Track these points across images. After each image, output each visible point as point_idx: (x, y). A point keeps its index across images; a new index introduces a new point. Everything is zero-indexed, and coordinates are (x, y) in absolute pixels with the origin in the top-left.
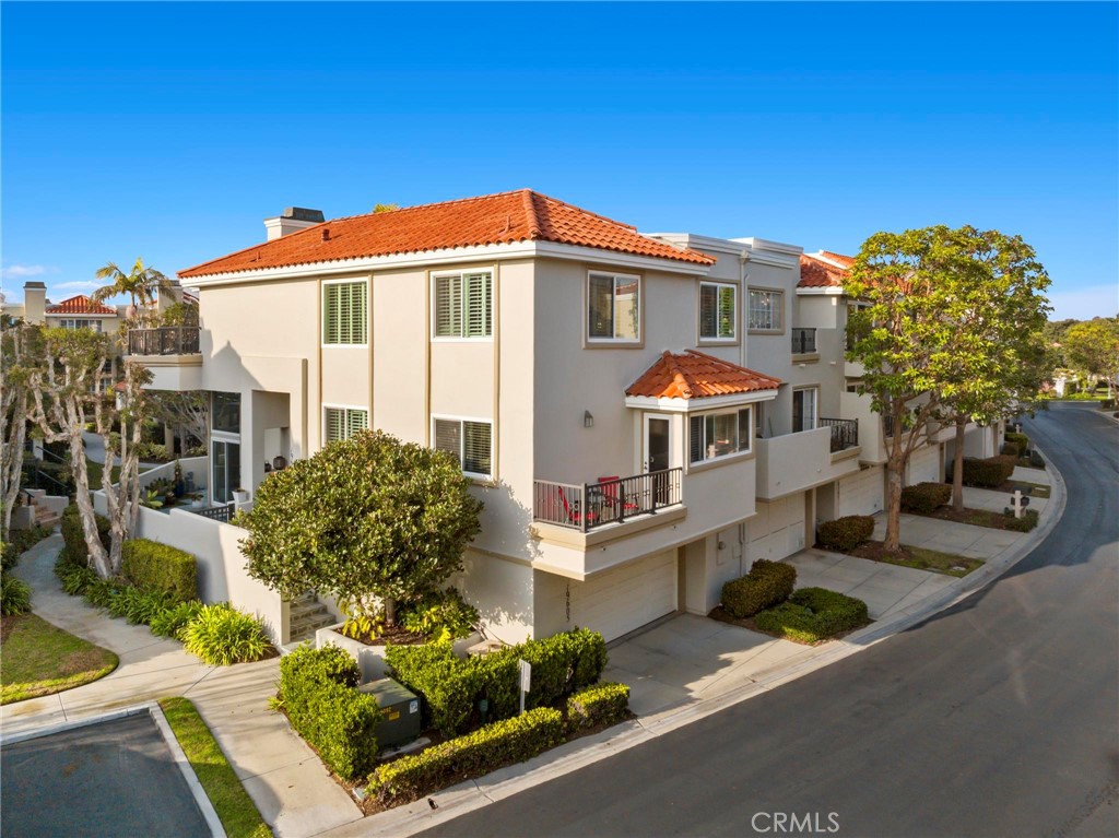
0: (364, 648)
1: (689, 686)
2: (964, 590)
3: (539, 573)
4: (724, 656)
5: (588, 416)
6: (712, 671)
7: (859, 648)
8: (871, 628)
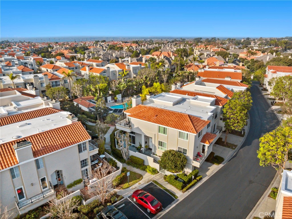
0: (173, 174)
1: (206, 173)
2: (235, 152)
3: (193, 166)
4: (209, 168)
5: (197, 147)
6: (208, 171)
7: (223, 165)
8: (224, 161)
